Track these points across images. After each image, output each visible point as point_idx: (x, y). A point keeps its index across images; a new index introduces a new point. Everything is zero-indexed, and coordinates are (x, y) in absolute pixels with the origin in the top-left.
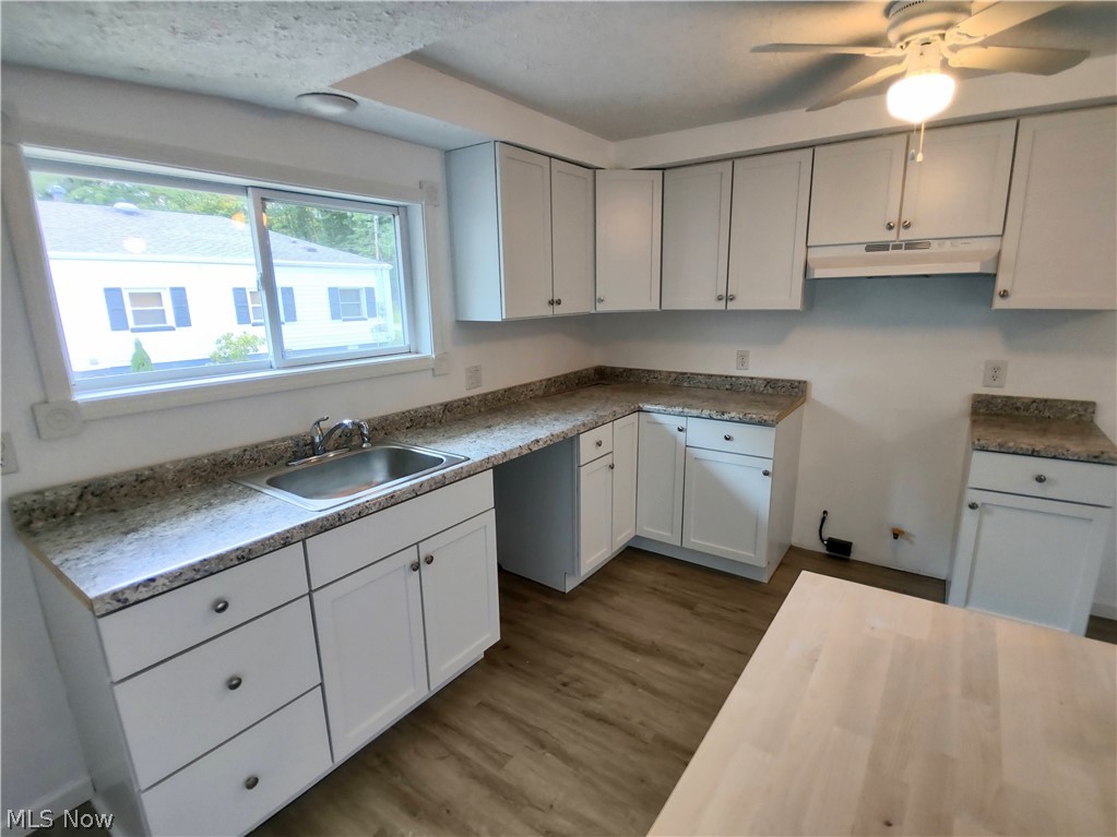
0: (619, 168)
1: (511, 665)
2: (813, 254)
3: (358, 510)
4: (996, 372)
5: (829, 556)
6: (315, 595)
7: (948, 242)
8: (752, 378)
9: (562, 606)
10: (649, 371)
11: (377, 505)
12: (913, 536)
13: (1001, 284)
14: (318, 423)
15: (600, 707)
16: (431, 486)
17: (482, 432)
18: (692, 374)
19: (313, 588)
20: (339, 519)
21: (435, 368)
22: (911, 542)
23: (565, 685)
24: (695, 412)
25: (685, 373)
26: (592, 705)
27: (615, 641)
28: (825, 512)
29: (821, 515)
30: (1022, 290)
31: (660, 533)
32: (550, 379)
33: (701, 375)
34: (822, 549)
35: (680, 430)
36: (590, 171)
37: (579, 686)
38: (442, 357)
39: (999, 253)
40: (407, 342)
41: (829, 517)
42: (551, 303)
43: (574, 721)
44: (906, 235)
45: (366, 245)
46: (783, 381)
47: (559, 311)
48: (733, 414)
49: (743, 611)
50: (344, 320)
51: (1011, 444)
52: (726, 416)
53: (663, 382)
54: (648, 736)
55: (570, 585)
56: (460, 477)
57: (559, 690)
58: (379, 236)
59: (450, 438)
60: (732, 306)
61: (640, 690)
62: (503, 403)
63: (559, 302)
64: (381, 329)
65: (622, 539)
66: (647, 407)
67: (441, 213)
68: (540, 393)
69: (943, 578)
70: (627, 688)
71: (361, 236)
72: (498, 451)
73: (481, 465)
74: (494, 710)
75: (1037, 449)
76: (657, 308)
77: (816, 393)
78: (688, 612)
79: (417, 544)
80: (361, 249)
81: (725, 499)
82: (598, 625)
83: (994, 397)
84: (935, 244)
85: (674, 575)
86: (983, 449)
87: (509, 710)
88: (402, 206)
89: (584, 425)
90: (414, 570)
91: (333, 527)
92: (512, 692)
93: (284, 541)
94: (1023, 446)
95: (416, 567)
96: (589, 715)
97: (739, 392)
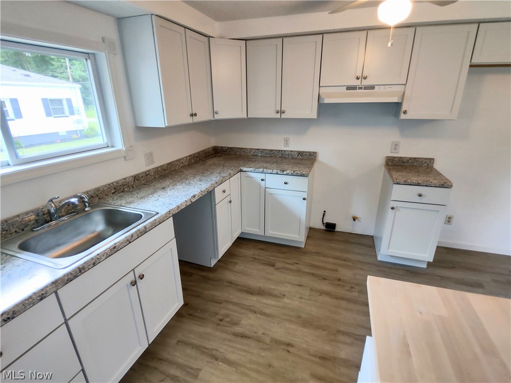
0: (222, 37)
1: (190, 315)
2: (323, 90)
3: (92, 262)
4: (396, 146)
5: (326, 230)
6: (70, 322)
7: (383, 86)
8: (292, 151)
9: (211, 275)
10: (241, 148)
11: (105, 256)
12: (361, 219)
13: (404, 108)
14: (51, 200)
15: (241, 329)
16: (138, 235)
17: (160, 193)
18: (262, 150)
19: (67, 318)
20: (80, 271)
21: (126, 156)
22: (360, 221)
23: (221, 320)
24: (270, 171)
25: (259, 149)
26: (237, 329)
27: (241, 290)
28: (325, 211)
29: (323, 213)
30: (413, 110)
31: (254, 230)
32: (191, 156)
33: (267, 150)
34: (323, 228)
35: (262, 180)
36: (206, 38)
37: (228, 319)
38: (130, 149)
39: (404, 93)
40: (106, 141)
41: (326, 213)
42: (192, 115)
43: (230, 340)
44: (365, 83)
45: (62, 73)
46: (306, 152)
47: (196, 119)
48: (288, 172)
49: (297, 263)
50: (55, 117)
51: (409, 181)
52: (285, 173)
53: (248, 154)
54: (268, 340)
55: (213, 263)
56: (154, 225)
57: (218, 324)
58: (70, 68)
59: (141, 198)
60: (283, 116)
61: (259, 315)
62: (167, 172)
63: (196, 115)
64: (79, 122)
65: (236, 235)
66: (245, 169)
67: (118, 59)
68: (186, 163)
69: (372, 235)
70: (252, 316)
71: (58, 67)
72: (174, 206)
73: (166, 216)
74: (186, 344)
75: (419, 182)
76: (246, 117)
77: (320, 158)
78: (272, 268)
79: (133, 270)
80: (58, 75)
81: (284, 211)
82: (231, 283)
83: (395, 157)
84: (376, 87)
85: (262, 249)
86: (398, 184)
87: (195, 342)
88: (92, 54)
89: (216, 183)
90: (133, 285)
91: (76, 277)
92: (194, 331)
93: (41, 296)
94: (414, 181)
95: (134, 283)
96: (236, 335)
97: (286, 158)
